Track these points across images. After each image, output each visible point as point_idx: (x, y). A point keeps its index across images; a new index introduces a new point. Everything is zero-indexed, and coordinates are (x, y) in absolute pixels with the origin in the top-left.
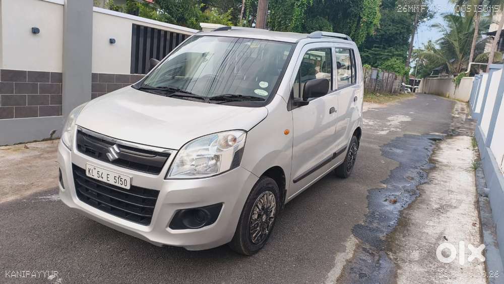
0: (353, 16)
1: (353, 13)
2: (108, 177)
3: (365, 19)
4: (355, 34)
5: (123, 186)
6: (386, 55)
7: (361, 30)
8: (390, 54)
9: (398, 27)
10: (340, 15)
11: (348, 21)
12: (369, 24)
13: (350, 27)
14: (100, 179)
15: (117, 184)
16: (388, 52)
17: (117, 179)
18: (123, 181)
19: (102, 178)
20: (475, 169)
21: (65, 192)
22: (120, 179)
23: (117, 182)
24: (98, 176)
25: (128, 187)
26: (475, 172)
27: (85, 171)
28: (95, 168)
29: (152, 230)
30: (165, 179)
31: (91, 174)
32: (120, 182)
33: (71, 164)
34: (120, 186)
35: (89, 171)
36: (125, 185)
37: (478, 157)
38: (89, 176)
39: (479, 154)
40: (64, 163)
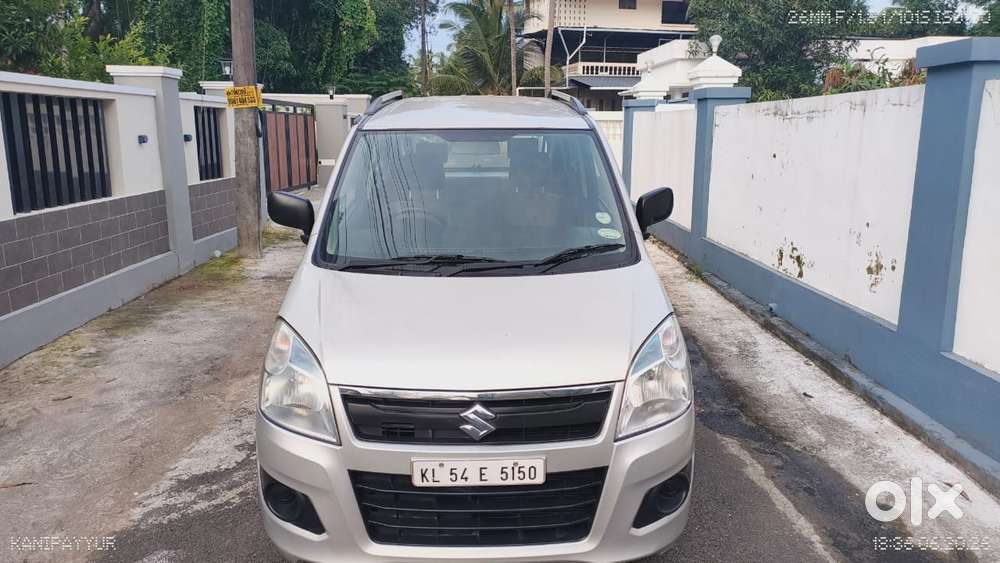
0: (321, 16)
1: (323, 11)
2: (481, 474)
3: (348, 21)
4: (332, 52)
5: (528, 481)
6: (377, 85)
7: (344, 45)
8: (385, 83)
9: (387, 31)
10: (295, 14)
11: (315, 25)
12: (358, 32)
13: (320, 40)
14: (460, 483)
15: (509, 482)
16: (378, 80)
17: (509, 471)
18: (526, 471)
19: (466, 478)
20: (699, 275)
21: (327, 540)
22: (516, 469)
23: (510, 475)
24: (453, 477)
25: (540, 479)
26: (704, 280)
27: (409, 478)
28: (441, 465)
29: (599, 545)
30: (616, 441)
31: (430, 479)
32: (516, 475)
33: (347, 473)
34: (517, 482)
35: (423, 475)
36: (533, 476)
37: (677, 253)
38: (425, 484)
39: (672, 248)
40: (327, 476)
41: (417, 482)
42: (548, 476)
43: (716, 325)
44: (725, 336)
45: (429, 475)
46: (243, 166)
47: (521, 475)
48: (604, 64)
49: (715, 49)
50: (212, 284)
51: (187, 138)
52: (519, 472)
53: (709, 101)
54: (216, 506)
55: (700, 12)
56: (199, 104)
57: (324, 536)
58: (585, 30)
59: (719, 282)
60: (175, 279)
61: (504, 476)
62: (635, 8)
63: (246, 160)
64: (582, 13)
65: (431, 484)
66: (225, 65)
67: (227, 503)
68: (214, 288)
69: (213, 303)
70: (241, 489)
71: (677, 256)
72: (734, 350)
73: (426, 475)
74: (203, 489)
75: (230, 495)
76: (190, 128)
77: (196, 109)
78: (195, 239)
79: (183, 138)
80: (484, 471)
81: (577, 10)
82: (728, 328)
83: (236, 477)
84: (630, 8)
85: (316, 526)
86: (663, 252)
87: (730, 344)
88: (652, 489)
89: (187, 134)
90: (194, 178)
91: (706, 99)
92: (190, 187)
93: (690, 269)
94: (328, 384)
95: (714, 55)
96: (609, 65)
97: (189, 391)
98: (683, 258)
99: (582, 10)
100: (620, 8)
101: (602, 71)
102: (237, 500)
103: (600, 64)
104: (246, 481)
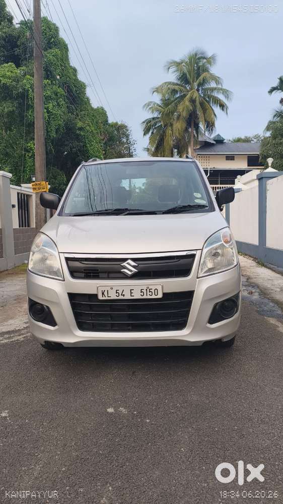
2: (131, 293)
5: (154, 297)
14: (121, 297)
15: (145, 297)
17: (145, 291)
18: (153, 291)
19: (124, 295)
20: (263, 265)
21: (58, 329)
22: (148, 290)
23: (145, 294)
24: (117, 294)
25: (160, 296)
26: (266, 267)
27: (96, 295)
28: (112, 289)
29: (192, 331)
30: (198, 278)
31: (106, 296)
32: (148, 293)
33: (67, 295)
34: (149, 297)
35: (103, 294)
36: (156, 294)
37: (253, 258)
38: (104, 298)
39: (250, 256)
40: (58, 296)
41: (100, 297)
42: (164, 294)
43: (270, 282)
44: (274, 285)
45: (106, 293)
46: (39, 219)
47: (151, 293)
48: (219, 186)
49: (270, 165)
50: (22, 272)
51: (13, 206)
52: (150, 292)
53: (264, 179)
54: (12, 341)
55: (265, 156)
56: (19, 191)
57: (56, 327)
58: (209, 169)
59: (272, 266)
60: (5, 271)
61: (142, 294)
62: (234, 160)
63: (40, 216)
64: (208, 163)
65: (107, 298)
66: (33, 177)
67: (18, 340)
68: (23, 274)
69: (21, 278)
70: (24, 336)
71: (252, 259)
72: (278, 290)
73: (104, 293)
74: (7, 336)
75: (19, 337)
76: (14, 201)
77: (18, 193)
78: (15, 254)
79: (11, 207)
80: (132, 291)
81: (205, 161)
82: (276, 282)
83: (23, 332)
84: (231, 160)
85: (53, 323)
86: (245, 259)
87: (276, 288)
88: (218, 303)
89: (13, 204)
90: (16, 225)
91: (262, 178)
92: (14, 229)
93: (258, 263)
94: (59, 253)
95: (270, 168)
96: (222, 186)
97: (5, 306)
98: (255, 259)
99: (208, 161)
100: (226, 160)
101: (218, 189)
102: (22, 339)
103: (217, 186)
104: (28, 333)
